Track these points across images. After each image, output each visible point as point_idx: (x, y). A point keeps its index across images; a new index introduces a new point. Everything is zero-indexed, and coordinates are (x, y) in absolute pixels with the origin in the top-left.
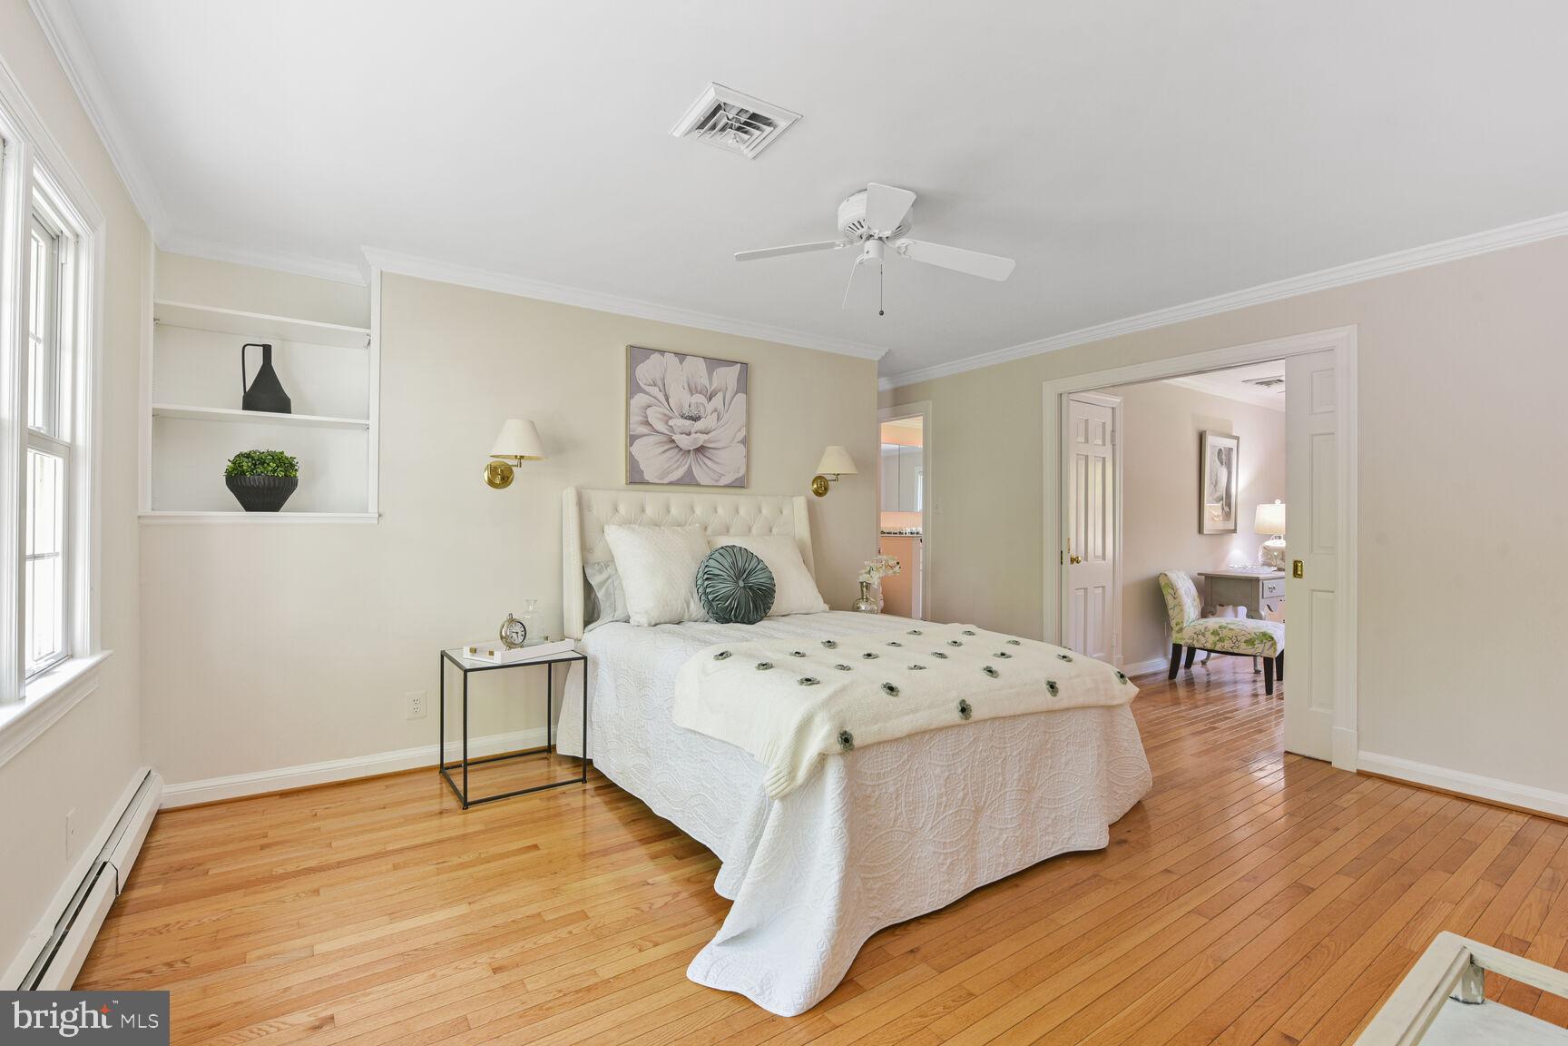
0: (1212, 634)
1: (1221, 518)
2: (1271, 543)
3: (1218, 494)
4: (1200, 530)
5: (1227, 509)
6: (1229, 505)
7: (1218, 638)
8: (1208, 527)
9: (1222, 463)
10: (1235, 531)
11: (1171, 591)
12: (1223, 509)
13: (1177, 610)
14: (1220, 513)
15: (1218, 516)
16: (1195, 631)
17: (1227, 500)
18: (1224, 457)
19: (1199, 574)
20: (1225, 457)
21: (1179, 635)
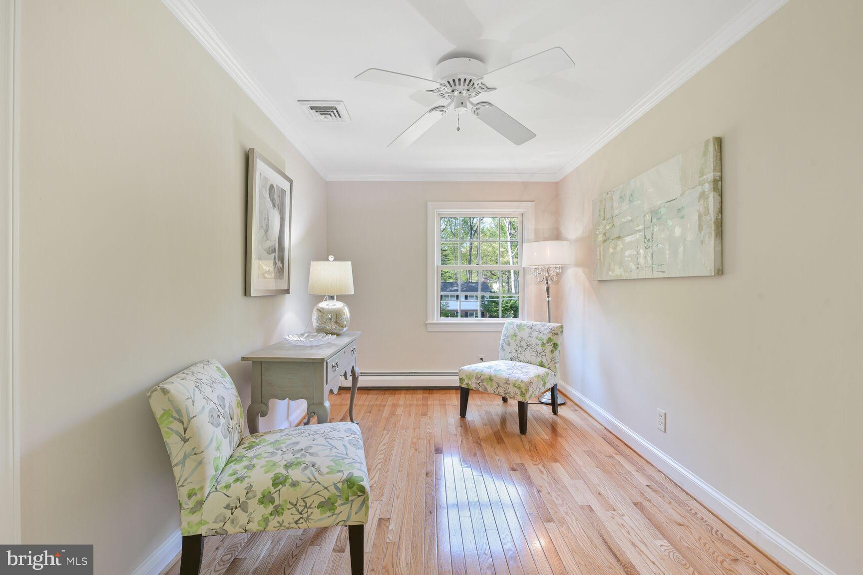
0: (261, 502)
1: (273, 275)
2: (324, 305)
3: (269, 244)
4: (246, 291)
5: (279, 264)
6: (282, 259)
7: (271, 508)
8: (257, 286)
9: (274, 205)
10: (287, 291)
11: (179, 427)
12: (275, 264)
13: (190, 464)
14: (272, 269)
15: (268, 272)
16: (227, 501)
17: (279, 253)
18: (276, 197)
19: (244, 359)
20: (278, 199)
21: (195, 518)
